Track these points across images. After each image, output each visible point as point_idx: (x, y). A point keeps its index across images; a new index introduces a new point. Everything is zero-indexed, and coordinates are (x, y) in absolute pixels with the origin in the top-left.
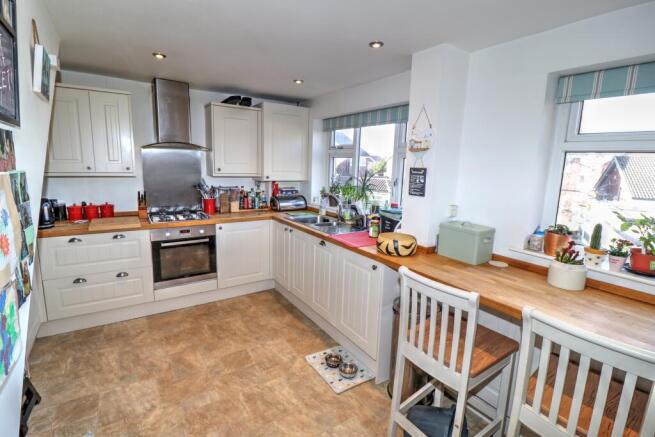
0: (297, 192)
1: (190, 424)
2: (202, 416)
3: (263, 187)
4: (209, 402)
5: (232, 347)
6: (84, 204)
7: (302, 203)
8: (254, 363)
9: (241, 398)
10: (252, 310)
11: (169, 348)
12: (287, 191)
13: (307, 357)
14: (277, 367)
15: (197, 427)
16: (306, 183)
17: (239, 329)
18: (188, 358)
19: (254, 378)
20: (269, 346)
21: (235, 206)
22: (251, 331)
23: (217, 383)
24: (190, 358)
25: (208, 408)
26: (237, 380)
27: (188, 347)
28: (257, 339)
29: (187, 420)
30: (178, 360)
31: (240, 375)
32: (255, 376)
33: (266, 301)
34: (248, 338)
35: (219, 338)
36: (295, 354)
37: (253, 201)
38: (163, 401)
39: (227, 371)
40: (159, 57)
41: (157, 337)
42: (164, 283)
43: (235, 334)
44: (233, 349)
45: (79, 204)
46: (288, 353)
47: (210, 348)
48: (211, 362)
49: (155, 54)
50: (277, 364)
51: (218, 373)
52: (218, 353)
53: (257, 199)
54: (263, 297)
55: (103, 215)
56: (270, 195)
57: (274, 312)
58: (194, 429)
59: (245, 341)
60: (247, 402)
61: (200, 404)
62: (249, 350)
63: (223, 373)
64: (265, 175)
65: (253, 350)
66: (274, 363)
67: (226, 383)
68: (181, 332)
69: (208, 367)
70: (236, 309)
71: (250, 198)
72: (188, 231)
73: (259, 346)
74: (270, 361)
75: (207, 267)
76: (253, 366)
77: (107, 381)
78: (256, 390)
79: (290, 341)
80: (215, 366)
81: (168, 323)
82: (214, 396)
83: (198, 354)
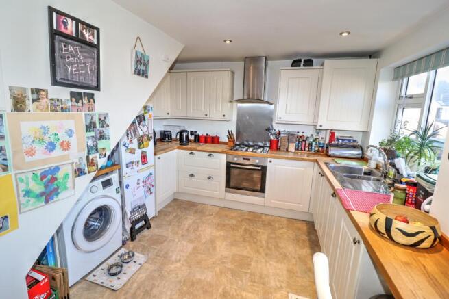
0: (355, 141)
1: (184, 284)
2: (193, 284)
3: (322, 135)
4: (203, 278)
5: (246, 251)
6: (207, 135)
7: (360, 152)
8: (249, 271)
9: (221, 290)
10: (281, 231)
11: (214, 231)
12: (343, 140)
13: (290, 295)
14: (262, 286)
15: (184, 289)
16: (366, 134)
17: (261, 241)
18: (217, 242)
19: (240, 282)
20: (271, 265)
21: (292, 147)
22: (267, 247)
23: (217, 269)
24: (218, 243)
25: (199, 281)
26: (229, 276)
27: (223, 236)
28: (266, 255)
29: (184, 281)
30: (212, 241)
31: (234, 273)
32: (242, 281)
33: (299, 229)
34: (261, 250)
35: (244, 240)
36: (284, 285)
37: (310, 145)
38: (186, 261)
39: (229, 266)
40: (228, 42)
41: (215, 221)
42: (231, 189)
43: (255, 243)
44: (245, 253)
45: (205, 135)
46: (279, 281)
47: (233, 244)
48: (226, 253)
49: (225, 41)
50: (263, 284)
51: (223, 263)
52: (234, 250)
53: (314, 143)
54: (299, 225)
55: (213, 142)
56: (327, 141)
57: (297, 240)
58: (182, 289)
59: (258, 252)
60: (221, 295)
61: (198, 276)
62: (254, 259)
63: (226, 265)
64: (319, 124)
65: (257, 261)
66: (262, 280)
67: (221, 273)
68: (228, 225)
69: (222, 255)
70: (271, 225)
71: (307, 142)
72: (249, 159)
73: (263, 261)
74: (261, 277)
75: (259, 187)
76: (246, 273)
77: (177, 234)
78: (233, 292)
79: (290, 271)
80: (226, 258)
81: (226, 216)
82: (208, 276)
83: (225, 243)
